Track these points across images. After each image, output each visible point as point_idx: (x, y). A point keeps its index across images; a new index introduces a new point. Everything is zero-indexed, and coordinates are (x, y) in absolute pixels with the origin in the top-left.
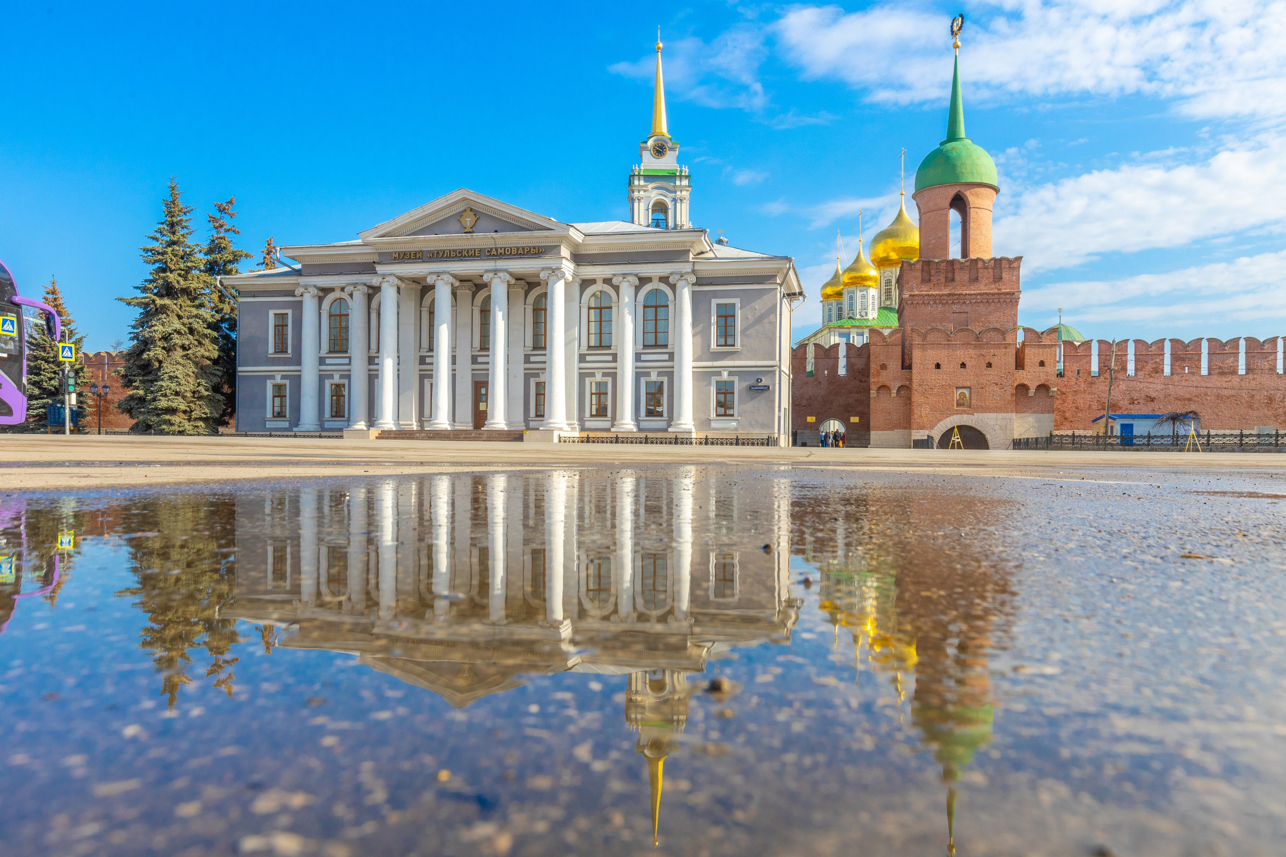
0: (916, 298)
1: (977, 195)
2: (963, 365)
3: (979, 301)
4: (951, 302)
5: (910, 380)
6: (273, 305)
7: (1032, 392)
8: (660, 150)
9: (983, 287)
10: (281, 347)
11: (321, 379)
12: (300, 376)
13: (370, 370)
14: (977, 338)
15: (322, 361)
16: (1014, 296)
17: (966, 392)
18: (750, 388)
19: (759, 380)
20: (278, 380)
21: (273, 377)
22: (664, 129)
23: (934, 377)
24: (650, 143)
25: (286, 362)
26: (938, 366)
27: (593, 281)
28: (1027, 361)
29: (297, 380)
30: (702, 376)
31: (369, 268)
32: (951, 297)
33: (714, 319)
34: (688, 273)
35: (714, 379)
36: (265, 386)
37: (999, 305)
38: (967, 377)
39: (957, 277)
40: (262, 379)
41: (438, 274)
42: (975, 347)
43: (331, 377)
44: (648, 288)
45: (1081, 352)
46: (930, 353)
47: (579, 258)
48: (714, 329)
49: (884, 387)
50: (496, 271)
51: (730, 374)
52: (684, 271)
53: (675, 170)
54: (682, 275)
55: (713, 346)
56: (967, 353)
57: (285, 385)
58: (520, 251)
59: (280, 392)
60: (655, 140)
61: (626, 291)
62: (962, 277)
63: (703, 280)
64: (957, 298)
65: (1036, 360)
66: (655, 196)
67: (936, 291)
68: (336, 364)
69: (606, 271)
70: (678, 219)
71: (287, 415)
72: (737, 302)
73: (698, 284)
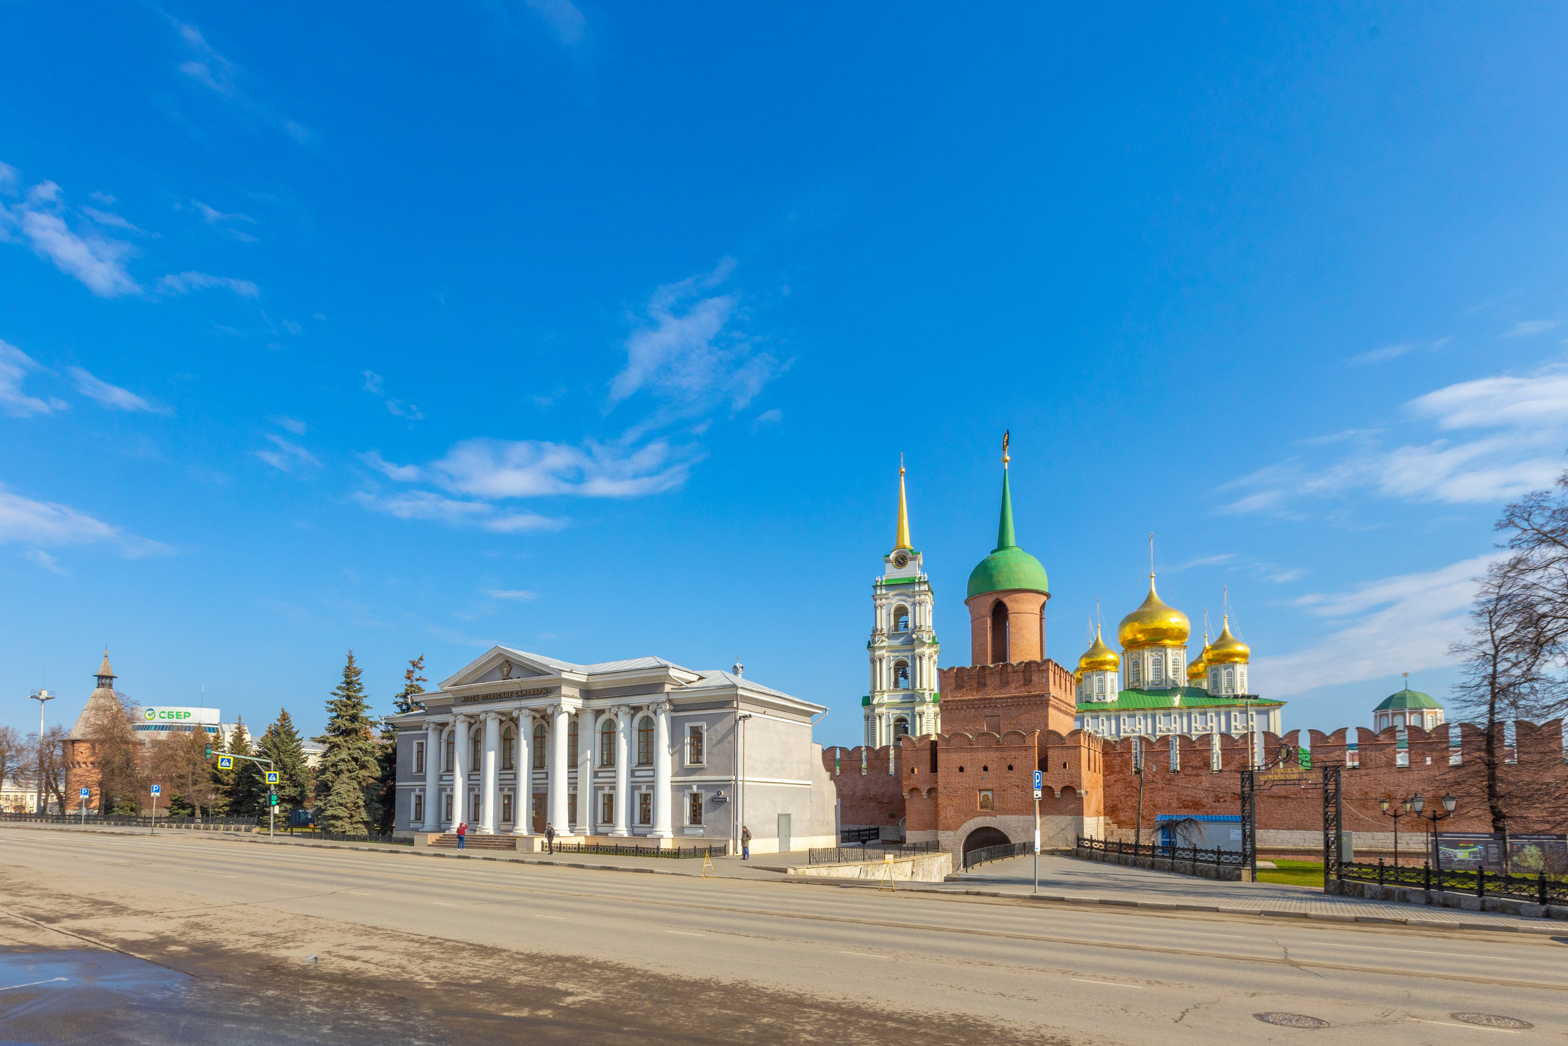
0: (950, 703)
1: (1017, 601)
2: (986, 769)
3: (1010, 704)
4: (983, 706)
5: (936, 782)
6: (415, 737)
7: (1058, 793)
8: (901, 561)
9: (1013, 691)
10: (420, 766)
11: (440, 791)
12: (425, 789)
14: (999, 742)
15: (439, 777)
16: (1044, 698)
17: (989, 794)
18: (713, 800)
19: (719, 793)
20: (417, 793)
21: (414, 791)
22: (907, 542)
23: (957, 780)
24: (892, 556)
25: (421, 778)
26: (961, 769)
27: (605, 710)
28: (1050, 763)
30: (678, 789)
31: (445, 709)
32: (983, 702)
33: (688, 740)
34: (664, 702)
35: (687, 792)
36: (411, 796)
37: (1029, 707)
38: (990, 780)
39: (988, 682)
40: (408, 791)
41: (486, 712)
42: (997, 750)
44: (639, 716)
45: (1157, 748)
46: (954, 756)
47: (587, 693)
48: (687, 749)
49: (914, 790)
50: (520, 709)
51: (699, 787)
52: (662, 700)
53: (914, 578)
54: (658, 704)
55: (687, 763)
56: (989, 756)
57: (421, 796)
58: (536, 691)
59: (419, 801)
60: (897, 553)
61: (622, 718)
62: (992, 682)
63: (678, 707)
64: (988, 702)
65: (1060, 762)
66: (896, 602)
67: (969, 696)
68: (448, 780)
69: (608, 703)
70: (917, 621)
71: (422, 819)
72: (704, 725)
73: (674, 711)
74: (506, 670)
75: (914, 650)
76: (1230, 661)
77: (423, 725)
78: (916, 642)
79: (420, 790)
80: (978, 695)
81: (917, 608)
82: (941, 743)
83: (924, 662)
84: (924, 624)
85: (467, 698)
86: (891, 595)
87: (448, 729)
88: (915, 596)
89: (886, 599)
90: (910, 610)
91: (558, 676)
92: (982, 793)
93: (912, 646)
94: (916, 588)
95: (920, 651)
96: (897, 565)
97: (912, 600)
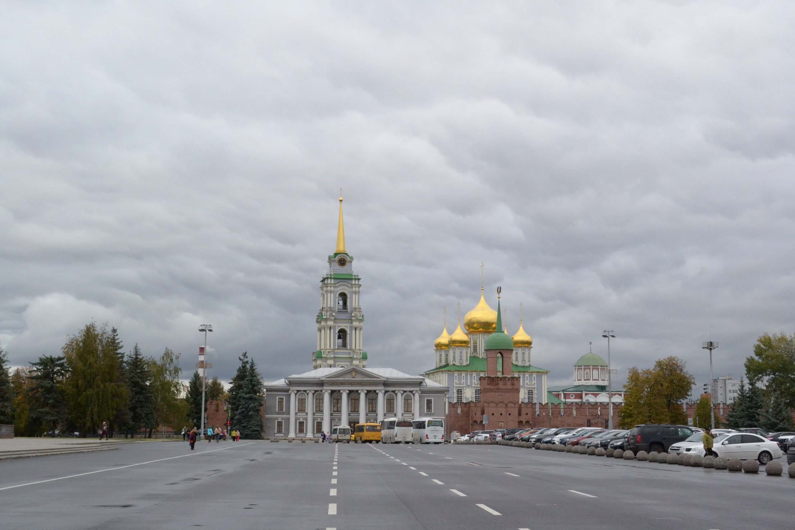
0: (486, 390)
1: (506, 353)
3: (507, 391)
6: (279, 395)
7: (524, 423)
9: (509, 386)
10: (281, 408)
11: (296, 420)
12: (289, 419)
13: (313, 417)
14: (506, 405)
15: (296, 414)
16: (518, 390)
17: (503, 423)
20: (280, 420)
21: (278, 419)
23: (491, 418)
25: (283, 414)
26: (493, 414)
27: (388, 391)
28: (522, 413)
29: (288, 420)
32: (497, 390)
33: (426, 404)
34: (418, 391)
36: (275, 422)
37: (513, 393)
38: (503, 418)
39: (499, 383)
40: (274, 419)
41: (343, 390)
42: (505, 408)
43: (299, 419)
44: (405, 394)
46: (490, 409)
48: (426, 407)
49: (475, 421)
50: (362, 389)
52: (417, 390)
53: (351, 275)
54: (417, 391)
55: (426, 412)
56: (503, 411)
57: (282, 422)
58: (370, 384)
59: (280, 424)
60: (340, 256)
61: (399, 395)
62: (501, 383)
63: (423, 392)
64: (499, 390)
65: (525, 413)
66: (340, 290)
67: (492, 387)
68: (301, 415)
69: (393, 389)
70: (354, 304)
71: (283, 432)
72: (433, 399)
73: (421, 393)
74: (354, 374)
75: (352, 323)
76: (524, 346)
77: (287, 391)
78: (353, 318)
79: (282, 419)
80: (496, 387)
81: (354, 296)
82: (486, 405)
83: (357, 331)
84: (357, 307)
85: (333, 383)
86: (337, 285)
87: (299, 393)
88: (352, 287)
89: (334, 287)
90: (348, 296)
91: (383, 379)
92: (500, 423)
93: (351, 321)
94: (353, 282)
95: (355, 324)
96: (340, 265)
97: (350, 289)
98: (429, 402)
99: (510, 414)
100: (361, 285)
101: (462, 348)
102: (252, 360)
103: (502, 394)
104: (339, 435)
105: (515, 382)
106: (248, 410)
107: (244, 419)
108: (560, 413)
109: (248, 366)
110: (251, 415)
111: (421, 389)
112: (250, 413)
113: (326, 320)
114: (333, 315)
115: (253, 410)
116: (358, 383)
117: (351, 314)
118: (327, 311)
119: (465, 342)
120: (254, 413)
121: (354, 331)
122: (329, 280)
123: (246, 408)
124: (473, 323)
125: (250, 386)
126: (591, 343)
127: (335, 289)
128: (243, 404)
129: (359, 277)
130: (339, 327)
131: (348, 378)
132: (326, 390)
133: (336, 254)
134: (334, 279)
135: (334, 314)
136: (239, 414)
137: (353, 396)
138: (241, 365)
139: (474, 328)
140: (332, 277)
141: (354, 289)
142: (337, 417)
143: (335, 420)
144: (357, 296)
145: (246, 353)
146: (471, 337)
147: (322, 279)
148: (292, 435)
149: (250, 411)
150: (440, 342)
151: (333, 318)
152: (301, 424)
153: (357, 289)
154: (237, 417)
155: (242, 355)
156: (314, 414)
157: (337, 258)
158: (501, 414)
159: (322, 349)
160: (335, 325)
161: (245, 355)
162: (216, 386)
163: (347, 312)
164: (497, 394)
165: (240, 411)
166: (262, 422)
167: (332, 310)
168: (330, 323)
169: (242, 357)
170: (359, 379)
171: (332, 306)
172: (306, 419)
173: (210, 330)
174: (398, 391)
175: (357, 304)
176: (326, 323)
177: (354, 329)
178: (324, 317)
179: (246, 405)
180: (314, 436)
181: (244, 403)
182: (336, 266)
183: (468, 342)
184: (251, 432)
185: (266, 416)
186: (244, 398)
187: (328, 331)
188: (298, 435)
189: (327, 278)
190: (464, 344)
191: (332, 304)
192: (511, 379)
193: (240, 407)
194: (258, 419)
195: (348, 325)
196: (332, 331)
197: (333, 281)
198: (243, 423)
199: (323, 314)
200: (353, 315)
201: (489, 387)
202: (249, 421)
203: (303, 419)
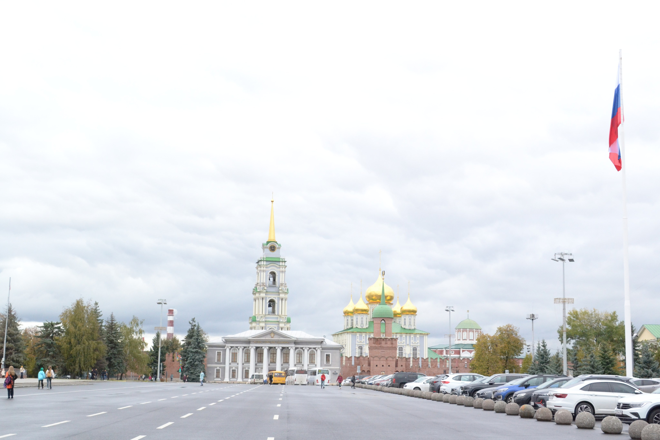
0: (372, 347)
1: (388, 320)
3: (388, 349)
5: (370, 369)
6: (218, 350)
9: (389, 345)
10: (219, 360)
11: (230, 368)
13: (243, 367)
14: (387, 359)
15: (230, 364)
16: (395, 347)
17: (384, 372)
18: (333, 373)
19: (335, 372)
20: (218, 368)
21: (217, 367)
23: (376, 368)
25: (221, 364)
26: (377, 366)
27: (298, 348)
28: (398, 365)
29: (224, 368)
32: (380, 348)
33: (325, 357)
36: (215, 369)
37: (392, 350)
38: (384, 369)
39: (382, 342)
40: (213, 368)
41: (264, 346)
42: (386, 361)
43: (232, 368)
44: (310, 350)
45: (416, 361)
46: (375, 362)
47: (295, 343)
48: (325, 360)
50: (278, 346)
53: (279, 258)
54: (319, 348)
55: (325, 363)
56: (384, 363)
57: (220, 370)
58: (284, 342)
59: (218, 371)
60: (271, 244)
61: (306, 351)
62: (383, 343)
63: (323, 349)
64: (382, 348)
65: (401, 365)
66: (270, 270)
67: (377, 346)
68: (234, 365)
69: (302, 346)
70: (281, 280)
71: (220, 377)
72: (330, 354)
73: (322, 350)
74: (272, 335)
75: (279, 295)
76: (410, 314)
77: (224, 347)
78: (280, 291)
79: (219, 368)
80: (379, 346)
81: (281, 274)
82: (372, 359)
83: (283, 301)
84: (284, 283)
85: (257, 342)
86: (268, 266)
87: (233, 348)
88: (280, 268)
89: (266, 267)
90: (277, 274)
91: (293, 339)
92: (382, 372)
93: (278, 293)
94: (281, 264)
95: (282, 296)
96: (270, 250)
97: (278, 269)
98: (328, 356)
99: (389, 366)
100: (286, 266)
101: (363, 314)
102: (198, 324)
103: (384, 350)
104: (256, 379)
105: (394, 342)
106: (195, 360)
107: (191, 367)
108: (428, 365)
109: (196, 328)
110: (197, 365)
111: (322, 346)
112: (196, 363)
113: (260, 292)
114: (264, 289)
115: (198, 361)
116: (275, 342)
117: (279, 288)
118: (260, 286)
119: (365, 310)
120: (199, 363)
121: (281, 301)
122: (262, 262)
123: (193, 360)
124: (372, 296)
125: (196, 343)
126: (468, 311)
127: (267, 269)
128: (191, 357)
129: (285, 260)
130: (269, 298)
131: (268, 338)
132: (252, 347)
133: (268, 242)
134: (266, 261)
135: (266, 288)
136: (188, 364)
137: (272, 351)
138: (190, 327)
139: (373, 299)
140: (265, 259)
141: (281, 269)
142: (260, 366)
143: (258, 369)
144: (283, 274)
145: (194, 318)
146: (371, 306)
147: (257, 261)
148: (227, 379)
149: (196, 362)
150: (347, 310)
151: (265, 291)
152: (234, 372)
153: (283, 269)
154: (186, 366)
155: (192, 320)
156: (243, 364)
157: (269, 245)
158: (383, 366)
159: (256, 315)
160: (266, 296)
161: (193, 320)
162: (175, 342)
163: (276, 286)
164: (380, 351)
165: (189, 362)
166: (204, 369)
167: (264, 285)
168: (263, 295)
169: (191, 322)
170: (276, 339)
171: (265, 282)
172: (238, 368)
173: (165, 304)
174: (305, 348)
175: (283, 281)
176: (260, 294)
177: (281, 299)
178: (258, 290)
179: (193, 357)
180: (243, 380)
181: (191, 355)
182: (268, 251)
183: (367, 311)
184: (197, 377)
185: (208, 365)
186: (192, 352)
187: (261, 301)
188: (231, 380)
189: (261, 261)
190: (364, 312)
191: (264, 280)
192: (390, 339)
193: (189, 358)
194: (202, 367)
195: (276, 296)
196: (264, 301)
197: (265, 263)
198: (191, 370)
199: (257, 288)
200: (280, 289)
201: (374, 345)
202: (195, 369)
203: (235, 368)
